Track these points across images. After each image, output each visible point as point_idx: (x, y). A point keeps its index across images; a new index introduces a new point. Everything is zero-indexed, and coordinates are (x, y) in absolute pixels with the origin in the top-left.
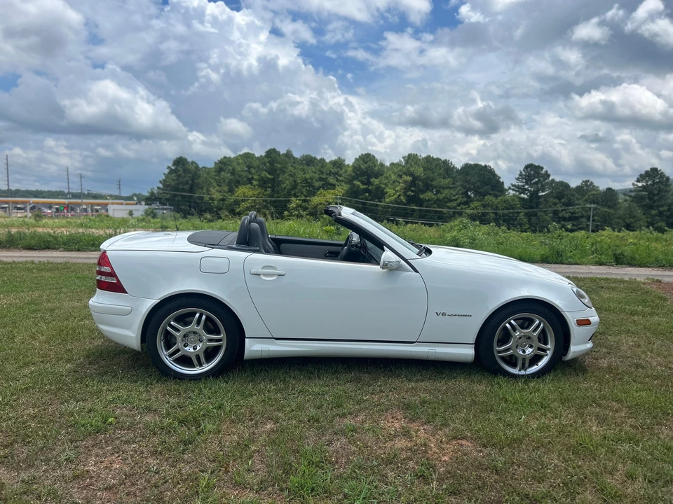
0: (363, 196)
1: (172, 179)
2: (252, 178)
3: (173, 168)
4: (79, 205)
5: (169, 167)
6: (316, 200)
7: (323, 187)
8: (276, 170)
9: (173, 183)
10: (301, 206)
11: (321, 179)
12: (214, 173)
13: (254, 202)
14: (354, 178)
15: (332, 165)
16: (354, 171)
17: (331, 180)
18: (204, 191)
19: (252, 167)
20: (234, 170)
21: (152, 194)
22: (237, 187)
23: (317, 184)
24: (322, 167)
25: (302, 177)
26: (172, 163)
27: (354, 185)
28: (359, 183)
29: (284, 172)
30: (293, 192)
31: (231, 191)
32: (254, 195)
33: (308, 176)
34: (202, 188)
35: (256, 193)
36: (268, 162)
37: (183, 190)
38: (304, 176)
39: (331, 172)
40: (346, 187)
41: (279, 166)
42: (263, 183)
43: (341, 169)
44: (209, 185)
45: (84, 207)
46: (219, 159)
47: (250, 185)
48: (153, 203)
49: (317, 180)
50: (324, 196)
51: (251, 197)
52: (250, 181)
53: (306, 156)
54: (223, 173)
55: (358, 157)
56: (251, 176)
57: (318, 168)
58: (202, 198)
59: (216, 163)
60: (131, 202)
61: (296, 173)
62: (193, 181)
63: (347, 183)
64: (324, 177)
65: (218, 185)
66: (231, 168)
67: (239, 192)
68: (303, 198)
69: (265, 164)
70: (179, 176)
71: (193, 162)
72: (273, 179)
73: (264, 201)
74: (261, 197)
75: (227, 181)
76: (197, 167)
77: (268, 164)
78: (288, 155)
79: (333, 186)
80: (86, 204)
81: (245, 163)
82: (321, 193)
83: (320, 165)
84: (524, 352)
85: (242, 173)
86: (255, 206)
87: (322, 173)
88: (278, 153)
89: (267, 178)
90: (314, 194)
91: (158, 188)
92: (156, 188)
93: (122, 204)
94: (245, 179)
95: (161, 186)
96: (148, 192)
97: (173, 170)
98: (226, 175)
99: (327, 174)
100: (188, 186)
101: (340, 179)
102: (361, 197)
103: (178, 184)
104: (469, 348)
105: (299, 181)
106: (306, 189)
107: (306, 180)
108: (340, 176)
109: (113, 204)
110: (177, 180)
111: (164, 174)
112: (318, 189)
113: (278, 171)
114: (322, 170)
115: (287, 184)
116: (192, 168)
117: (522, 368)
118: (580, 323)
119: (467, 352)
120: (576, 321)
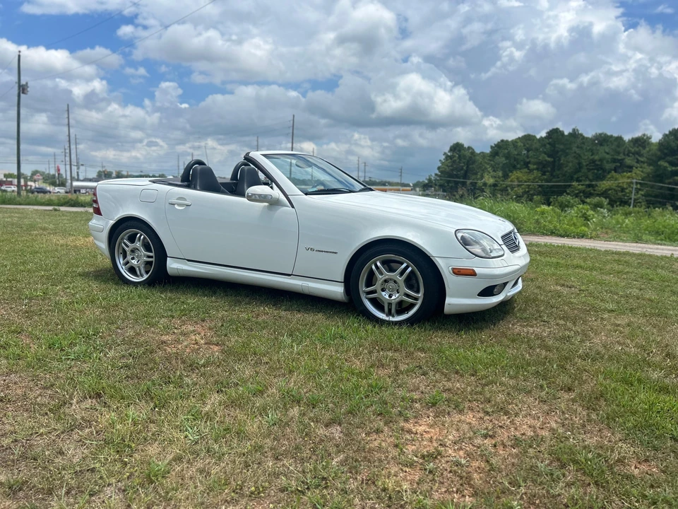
0: (671, 180)
1: (447, 166)
2: (529, 163)
3: (449, 154)
5: (445, 154)
6: (604, 185)
7: (615, 170)
8: (558, 152)
9: (448, 169)
10: (583, 192)
11: (614, 161)
12: (488, 158)
13: (528, 188)
14: (660, 159)
15: (632, 144)
16: (660, 150)
17: (628, 161)
18: (479, 177)
19: (532, 150)
20: (509, 153)
21: (430, 180)
22: (511, 172)
23: (608, 166)
24: (618, 146)
25: (588, 158)
26: (448, 149)
27: (660, 166)
28: (666, 164)
29: (567, 154)
30: (576, 176)
31: (506, 176)
32: (529, 179)
33: (596, 157)
34: (476, 174)
35: (531, 177)
36: (549, 144)
37: (457, 176)
38: (592, 157)
39: (629, 152)
40: (649, 169)
41: (562, 147)
42: (542, 167)
43: (644, 148)
44: (483, 170)
46: (496, 143)
47: (526, 170)
48: (427, 189)
49: (608, 162)
50: (616, 180)
51: (526, 182)
52: (526, 165)
53: (600, 134)
54: (497, 157)
55: (667, 133)
56: (528, 160)
57: (613, 147)
58: (476, 183)
59: (492, 147)
60: (408, 188)
61: (582, 155)
62: (467, 167)
63: (650, 165)
64: (619, 158)
65: (494, 171)
66: (506, 151)
67: (513, 177)
68: (587, 183)
69: (545, 145)
70: (454, 162)
71: (469, 148)
72: (554, 162)
73: (540, 186)
74: (537, 182)
75: (501, 165)
76: (473, 153)
77: (548, 146)
78: (575, 135)
79: (630, 168)
81: (524, 146)
82: (612, 177)
83: (616, 143)
84: (390, 296)
85: (518, 157)
86: (528, 192)
87: (619, 153)
88: (562, 133)
89: (546, 161)
90: (603, 178)
91: (436, 175)
92: (434, 175)
93: (399, 190)
94: (522, 163)
95: (437, 172)
96: (426, 179)
97: (449, 156)
98: (501, 160)
99: (624, 154)
100: (462, 172)
101: (642, 159)
102: (667, 181)
103: (452, 170)
104: (339, 286)
105: (584, 164)
106: (593, 173)
107: (593, 161)
108: (641, 155)
109: (391, 189)
110: (452, 166)
111: (440, 161)
112: (609, 172)
113: (560, 153)
114: (618, 149)
115: (569, 169)
116: (468, 154)
117: (389, 314)
118: (457, 272)
119: (337, 290)
120: (453, 269)
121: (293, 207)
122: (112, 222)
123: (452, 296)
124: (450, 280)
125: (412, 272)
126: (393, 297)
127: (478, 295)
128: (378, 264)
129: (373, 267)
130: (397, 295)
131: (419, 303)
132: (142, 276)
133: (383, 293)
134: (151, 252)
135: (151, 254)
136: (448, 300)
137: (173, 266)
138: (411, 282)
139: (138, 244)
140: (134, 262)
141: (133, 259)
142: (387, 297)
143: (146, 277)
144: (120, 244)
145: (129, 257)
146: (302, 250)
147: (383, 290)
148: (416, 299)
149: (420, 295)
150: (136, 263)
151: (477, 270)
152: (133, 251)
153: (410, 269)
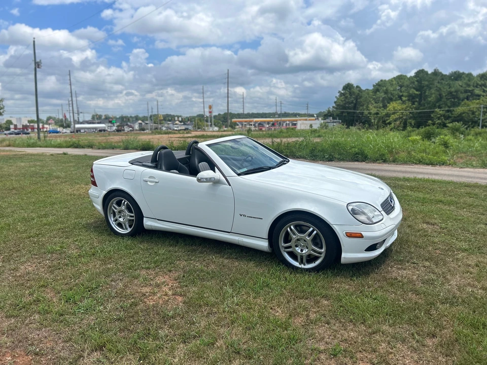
1: (341, 101)
2: (402, 96)
3: (342, 92)
4: (284, 121)
5: (339, 92)
6: (459, 110)
7: (468, 99)
8: (423, 87)
9: (342, 104)
10: (444, 116)
11: (466, 91)
12: (371, 94)
13: (402, 114)
15: (479, 78)
17: (477, 91)
18: (365, 107)
19: (403, 86)
20: (387, 90)
21: (329, 111)
22: (389, 103)
23: (462, 96)
24: (469, 81)
25: (447, 90)
26: (342, 88)
29: (430, 88)
30: (437, 104)
31: (385, 107)
32: (403, 108)
33: (453, 90)
34: (363, 105)
35: (404, 106)
36: (417, 81)
37: (349, 108)
38: (449, 90)
39: (477, 84)
41: (426, 83)
42: (412, 98)
44: (368, 103)
45: (288, 122)
46: (377, 82)
47: (400, 101)
48: (327, 118)
49: (461, 93)
50: (468, 106)
51: (400, 110)
52: (400, 97)
53: (455, 73)
54: (378, 93)
56: (401, 94)
57: (465, 81)
58: (363, 112)
59: (374, 86)
60: (313, 118)
61: (442, 89)
62: (356, 101)
64: (470, 89)
65: (376, 103)
66: (385, 88)
67: (390, 107)
68: (447, 109)
69: (414, 83)
70: (346, 98)
71: (357, 87)
72: (421, 95)
73: (410, 113)
74: (408, 110)
75: (381, 99)
76: (360, 90)
77: (416, 83)
78: (436, 73)
79: (478, 96)
80: (289, 121)
81: (398, 83)
82: (465, 104)
83: (467, 79)
84: (302, 251)
85: (394, 92)
86: (402, 117)
87: (469, 86)
88: (426, 73)
89: (415, 94)
90: (458, 105)
91: (333, 107)
92: (331, 107)
93: (306, 120)
94: (397, 96)
95: (334, 105)
96: (326, 110)
97: (342, 93)
98: (381, 95)
99: (473, 86)
100: (352, 105)
103: (345, 104)
104: (265, 242)
105: (444, 95)
106: (450, 101)
107: (451, 93)
109: (300, 120)
110: (345, 101)
111: (336, 97)
112: (463, 100)
113: (425, 88)
114: (469, 83)
115: (432, 99)
116: (356, 91)
117: (301, 262)
118: (350, 235)
119: (264, 244)
120: (346, 233)
121: (230, 185)
122: (105, 192)
123: (346, 252)
124: (344, 241)
125: (317, 234)
126: (304, 252)
127: (366, 250)
128: (292, 227)
129: (289, 229)
130: (307, 250)
131: (323, 256)
132: (127, 229)
133: (297, 248)
134: (132, 213)
135: (132, 215)
136: (343, 255)
137: (148, 223)
138: (316, 241)
139: (123, 208)
140: (121, 220)
141: (120, 217)
142: (299, 251)
143: (129, 230)
144: (111, 207)
145: (117, 217)
146: (237, 215)
147: (296, 246)
148: (320, 253)
149: (323, 250)
150: (122, 220)
151: (364, 234)
152: (120, 212)
153: (315, 232)
